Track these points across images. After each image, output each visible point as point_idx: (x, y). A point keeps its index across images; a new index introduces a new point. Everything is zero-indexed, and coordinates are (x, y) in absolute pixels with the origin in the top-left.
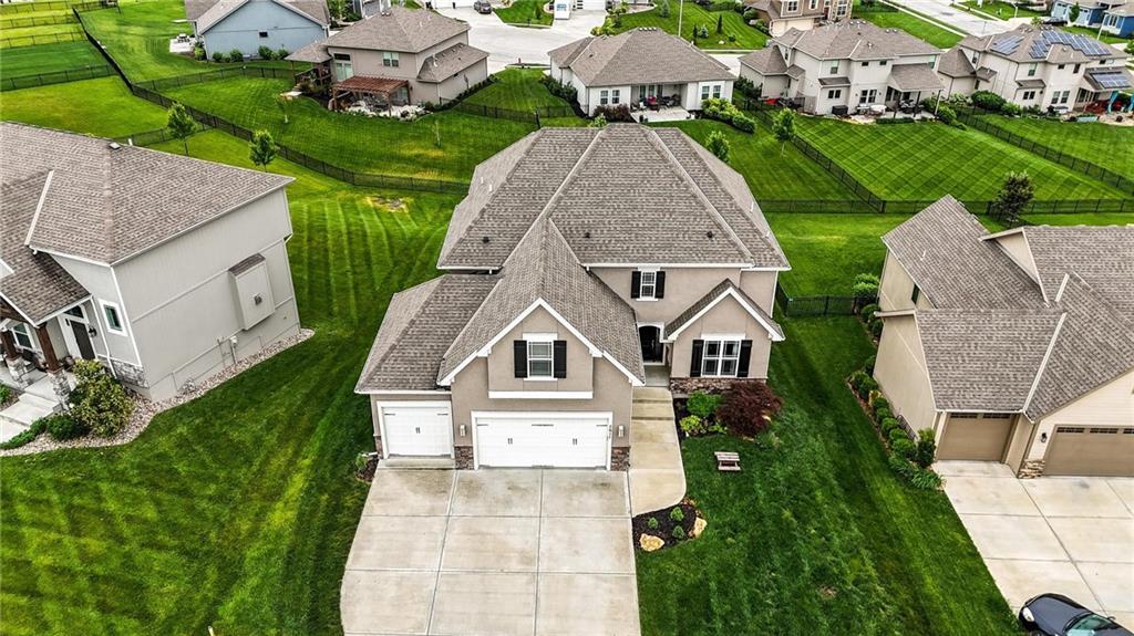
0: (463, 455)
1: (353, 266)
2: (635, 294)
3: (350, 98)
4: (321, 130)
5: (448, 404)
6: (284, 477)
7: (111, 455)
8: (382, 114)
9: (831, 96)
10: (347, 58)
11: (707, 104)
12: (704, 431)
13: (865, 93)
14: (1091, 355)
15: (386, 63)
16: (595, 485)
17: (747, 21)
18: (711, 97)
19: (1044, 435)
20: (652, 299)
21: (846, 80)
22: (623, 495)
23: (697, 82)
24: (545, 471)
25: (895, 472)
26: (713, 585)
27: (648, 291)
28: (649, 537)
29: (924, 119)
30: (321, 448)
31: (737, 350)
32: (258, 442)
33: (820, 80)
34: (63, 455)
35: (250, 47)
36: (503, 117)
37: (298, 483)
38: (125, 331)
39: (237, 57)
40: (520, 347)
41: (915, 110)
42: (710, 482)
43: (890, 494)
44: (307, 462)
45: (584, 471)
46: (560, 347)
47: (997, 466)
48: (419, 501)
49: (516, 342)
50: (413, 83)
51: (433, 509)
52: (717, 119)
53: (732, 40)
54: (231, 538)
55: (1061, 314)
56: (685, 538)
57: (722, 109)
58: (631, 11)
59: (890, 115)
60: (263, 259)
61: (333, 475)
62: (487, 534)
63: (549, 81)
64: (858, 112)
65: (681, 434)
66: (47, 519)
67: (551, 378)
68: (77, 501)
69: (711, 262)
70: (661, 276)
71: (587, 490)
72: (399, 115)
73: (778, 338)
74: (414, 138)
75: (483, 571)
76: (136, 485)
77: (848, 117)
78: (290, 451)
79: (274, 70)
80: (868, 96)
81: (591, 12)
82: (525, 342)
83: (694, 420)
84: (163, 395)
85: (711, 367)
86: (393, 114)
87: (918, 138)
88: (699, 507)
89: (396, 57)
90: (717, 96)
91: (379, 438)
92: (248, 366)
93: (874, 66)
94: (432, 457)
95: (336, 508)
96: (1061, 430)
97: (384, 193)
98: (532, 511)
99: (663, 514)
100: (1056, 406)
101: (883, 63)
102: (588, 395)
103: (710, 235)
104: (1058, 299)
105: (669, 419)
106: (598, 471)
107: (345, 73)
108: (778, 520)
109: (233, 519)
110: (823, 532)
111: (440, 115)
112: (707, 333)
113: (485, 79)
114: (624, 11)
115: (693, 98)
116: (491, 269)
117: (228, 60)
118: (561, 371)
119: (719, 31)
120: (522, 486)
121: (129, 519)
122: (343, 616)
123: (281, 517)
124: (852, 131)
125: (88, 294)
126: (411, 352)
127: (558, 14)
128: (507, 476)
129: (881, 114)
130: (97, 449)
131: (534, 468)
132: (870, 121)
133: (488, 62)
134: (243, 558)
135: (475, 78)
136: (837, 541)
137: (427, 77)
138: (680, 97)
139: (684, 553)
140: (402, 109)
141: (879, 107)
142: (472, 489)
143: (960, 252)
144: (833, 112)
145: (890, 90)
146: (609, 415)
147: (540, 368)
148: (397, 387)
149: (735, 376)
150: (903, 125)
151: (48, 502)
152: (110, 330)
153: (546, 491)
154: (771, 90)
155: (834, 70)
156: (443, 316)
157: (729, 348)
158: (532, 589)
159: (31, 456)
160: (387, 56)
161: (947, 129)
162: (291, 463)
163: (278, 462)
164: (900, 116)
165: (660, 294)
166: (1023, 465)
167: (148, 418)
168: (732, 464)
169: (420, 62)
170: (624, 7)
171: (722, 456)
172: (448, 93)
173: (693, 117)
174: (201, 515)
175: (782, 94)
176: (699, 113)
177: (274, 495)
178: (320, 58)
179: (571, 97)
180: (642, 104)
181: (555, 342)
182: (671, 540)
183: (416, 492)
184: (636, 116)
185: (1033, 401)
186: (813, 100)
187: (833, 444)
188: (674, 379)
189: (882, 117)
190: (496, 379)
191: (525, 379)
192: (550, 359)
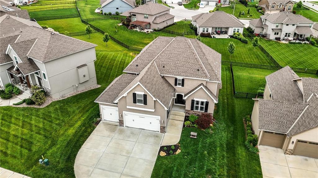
0: (121, 122)
1: (118, 70)
2: (176, 85)
3: (135, 26)
4: (125, 34)
5: (118, 108)
6: (76, 122)
7: (38, 110)
8: (141, 31)
9: (275, 34)
10: (135, 15)
11: (235, 34)
12: (191, 126)
13: (287, 34)
14: (312, 119)
15: (145, 17)
16: (154, 136)
17: (258, 10)
18: (236, 32)
19: (293, 142)
20: (181, 86)
21: (281, 30)
22: (161, 140)
23: (232, 27)
24: (142, 130)
25: (245, 146)
26: (175, 168)
27: (179, 84)
28: (163, 152)
29: (305, 43)
30: (88, 116)
31: (205, 104)
32: (74, 112)
33: (272, 29)
34: (27, 108)
35: (113, 12)
36: (174, 34)
37: (79, 123)
38: (47, 80)
39: (110, 14)
40: (134, 95)
41: (303, 40)
42: (187, 140)
43: (242, 152)
44: (83, 118)
45: (153, 132)
46: (145, 96)
47: (279, 150)
48: (106, 133)
49: (133, 93)
50: (151, 23)
51: (109, 135)
52: (237, 38)
53: (251, 16)
54: (57, 135)
55: (307, 105)
56: (173, 154)
57: (239, 36)
58: (222, 6)
59: (294, 41)
60: (87, 65)
61: (88, 123)
62: (120, 144)
63: (191, 25)
64: (284, 40)
65: (184, 126)
66: (17, 123)
67: (143, 105)
68: (26, 120)
69: (197, 78)
70: (183, 80)
71: (152, 137)
72: (146, 32)
73: (216, 102)
74: (148, 38)
75: (115, 154)
76: (40, 118)
77: (280, 41)
78: (80, 115)
79: (117, 18)
80: (287, 35)
81: (211, 6)
82: (136, 94)
83: (188, 122)
84: (56, 97)
85: (197, 108)
86: (145, 31)
87: (302, 49)
88: (180, 146)
89: (147, 16)
90: (238, 32)
91: (101, 115)
92: (80, 93)
93: (290, 26)
94: (114, 122)
95: (85, 131)
96: (299, 141)
97: (136, 52)
98: (135, 140)
99: (169, 147)
100: (296, 133)
101: (293, 25)
102: (153, 111)
103: (198, 70)
104: (308, 101)
105: (182, 121)
106: (156, 132)
107: (134, 19)
108: (202, 154)
109: (60, 130)
110: (214, 160)
111: (157, 32)
112: (195, 98)
113: (173, 23)
114: (220, 6)
115: (231, 32)
116: (137, 73)
117: (108, 15)
118: (145, 103)
119: (248, 13)
120: (135, 133)
121: (36, 126)
122: (76, 159)
123: (71, 131)
124: (280, 45)
125: (39, 69)
126: (110, 93)
127: (201, 6)
128: (132, 130)
129: (291, 40)
130: (35, 108)
131: (140, 129)
132: (287, 42)
133: (174, 18)
134: (58, 140)
135: (170, 23)
136: (218, 163)
137: (155, 22)
138: (227, 31)
139: (171, 158)
140: (147, 30)
141: (291, 38)
142: (121, 132)
143: (285, 83)
144: (275, 39)
145: (295, 34)
146: (159, 117)
147: (140, 101)
148: (105, 102)
149: (204, 112)
150: (298, 45)
151: (19, 119)
152: (44, 79)
153: (141, 135)
154: (257, 31)
155: (277, 26)
156: (120, 84)
157: (202, 103)
158: (126, 161)
159: (20, 108)
160: (145, 16)
161: (312, 47)
162: (80, 118)
163: (76, 117)
164: (297, 41)
165: (183, 85)
166: (286, 150)
167: (50, 102)
168: (195, 136)
169: (154, 17)
170: (221, 5)
171: (192, 133)
172: (161, 26)
173: (229, 37)
174: (53, 128)
175: (261, 33)
176: (231, 36)
177: (71, 126)
178: (128, 15)
179: (196, 30)
180: (215, 33)
181: (144, 94)
182: (168, 154)
183: (107, 130)
184: (212, 36)
185: (290, 131)
186: (269, 35)
187: (230, 135)
188: (186, 110)
189: (291, 41)
190: (129, 103)
191: (136, 104)
192: (142, 99)
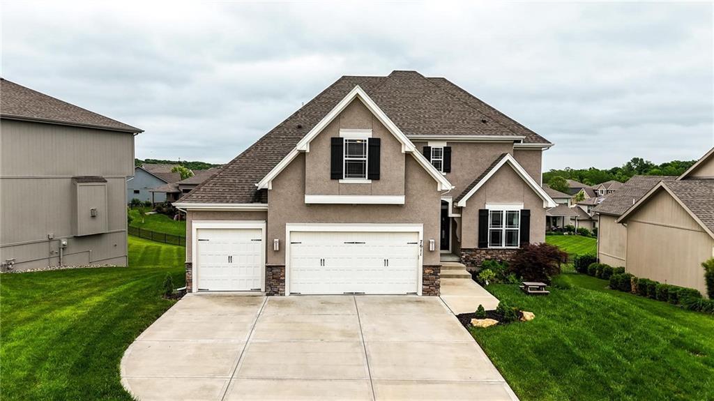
0: (275, 278)
5: (261, 225)
6: (83, 297)
12: (501, 282)
16: (410, 302)
22: (440, 305)
28: (479, 320)
31: (518, 221)
37: (96, 299)
40: (337, 144)
44: (111, 293)
45: (395, 296)
46: (375, 144)
48: (227, 309)
49: (333, 139)
51: (242, 312)
56: (519, 321)
60: (105, 182)
61: (137, 296)
62: (303, 323)
65: (481, 284)
67: (365, 181)
70: (448, 151)
73: (552, 204)
75: (299, 341)
82: (342, 138)
83: (491, 272)
85: (496, 237)
91: (191, 266)
94: (242, 291)
98: (349, 312)
102: (400, 200)
103: (484, 122)
105: (467, 277)
106: (410, 297)
112: (489, 202)
120: (335, 302)
128: (319, 298)
131: (345, 294)
142: (283, 304)
146: (419, 228)
147: (356, 170)
148: (215, 202)
149: (518, 247)
153: (361, 304)
158: (359, 350)
165: (447, 168)
168: (540, 288)
178: (173, 190)
181: (370, 139)
182: (504, 323)
188: (465, 250)
190: (313, 182)
191: (341, 181)
192: (365, 159)
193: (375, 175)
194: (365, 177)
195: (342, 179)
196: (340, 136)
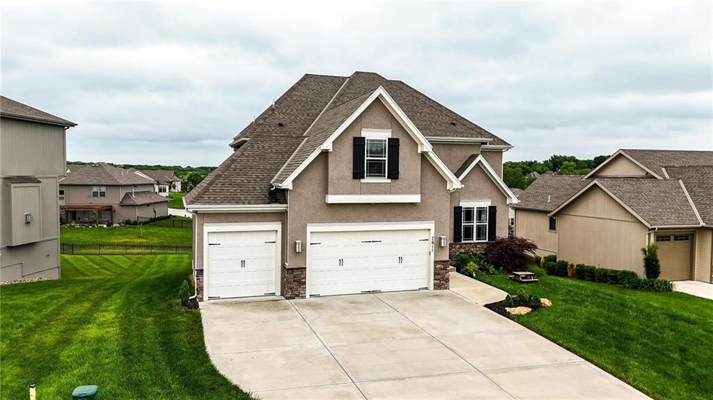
0: (297, 280)
15: (95, 194)
16: (428, 296)
22: (460, 298)
31: (486, 217)
37: (109, 316)
40: (359, 143)
46: (394, 144)
48: (262, 315)
49: (355, 138)
51: (282, 317)
55: (678, 181)
60: (39, 182)
62: (355, 323)
67: (386, 180)
71: (424, 299)
82: (364, 138)
83: (475, 264)
85: (469, 232)
89: (103, 189)
91: (201, 272)
94: (255, 297)
98: (387, 310)
102: (416, 198)
103: (454, 124)
106: (423, 291)
112: (463, 200)
120: (362, 301)
131: (363, 293)
135: (160, 211)
137: (128, 202)
142: (314, 306)
146: (432, 226)
147: (376, 169)
149: (487, 241)
153: (388, 302)
158: (437, 344)
160: (95, 189)
163: (75, 309)
169: (122, 193)
171: (520, 273)
181: (389, 139)
182: (534, 308)
190: (336, 181)
191: (362, 181)
192: (384, 159)
193: (394, 175)
194: (384, 176)
195: (364, 178)
196: (362, 136)
